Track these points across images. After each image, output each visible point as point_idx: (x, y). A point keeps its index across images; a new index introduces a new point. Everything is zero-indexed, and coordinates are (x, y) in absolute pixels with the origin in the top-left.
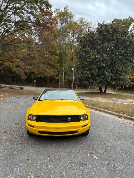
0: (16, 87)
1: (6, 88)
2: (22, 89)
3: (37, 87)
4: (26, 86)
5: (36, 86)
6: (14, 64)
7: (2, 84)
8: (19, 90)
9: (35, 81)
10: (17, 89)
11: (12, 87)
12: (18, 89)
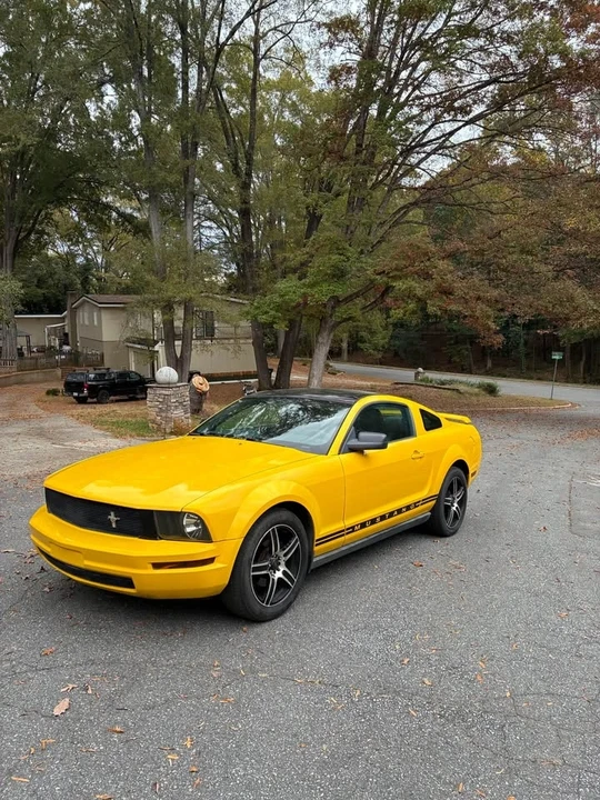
0: (468, 384)
1: (423, 388)
2: (491, 390)
3: (590, 383)
4: (531, 378)
5: (585, 383)
6: (431, 286)
7: (421, 370)
8: (476, 395)
9: (557, 357)
10: (467, 392)
11: (451, 382)
12: (471, 394)
